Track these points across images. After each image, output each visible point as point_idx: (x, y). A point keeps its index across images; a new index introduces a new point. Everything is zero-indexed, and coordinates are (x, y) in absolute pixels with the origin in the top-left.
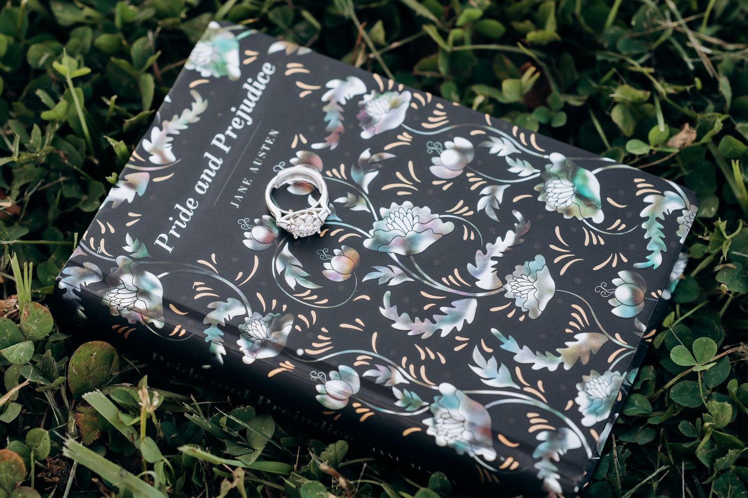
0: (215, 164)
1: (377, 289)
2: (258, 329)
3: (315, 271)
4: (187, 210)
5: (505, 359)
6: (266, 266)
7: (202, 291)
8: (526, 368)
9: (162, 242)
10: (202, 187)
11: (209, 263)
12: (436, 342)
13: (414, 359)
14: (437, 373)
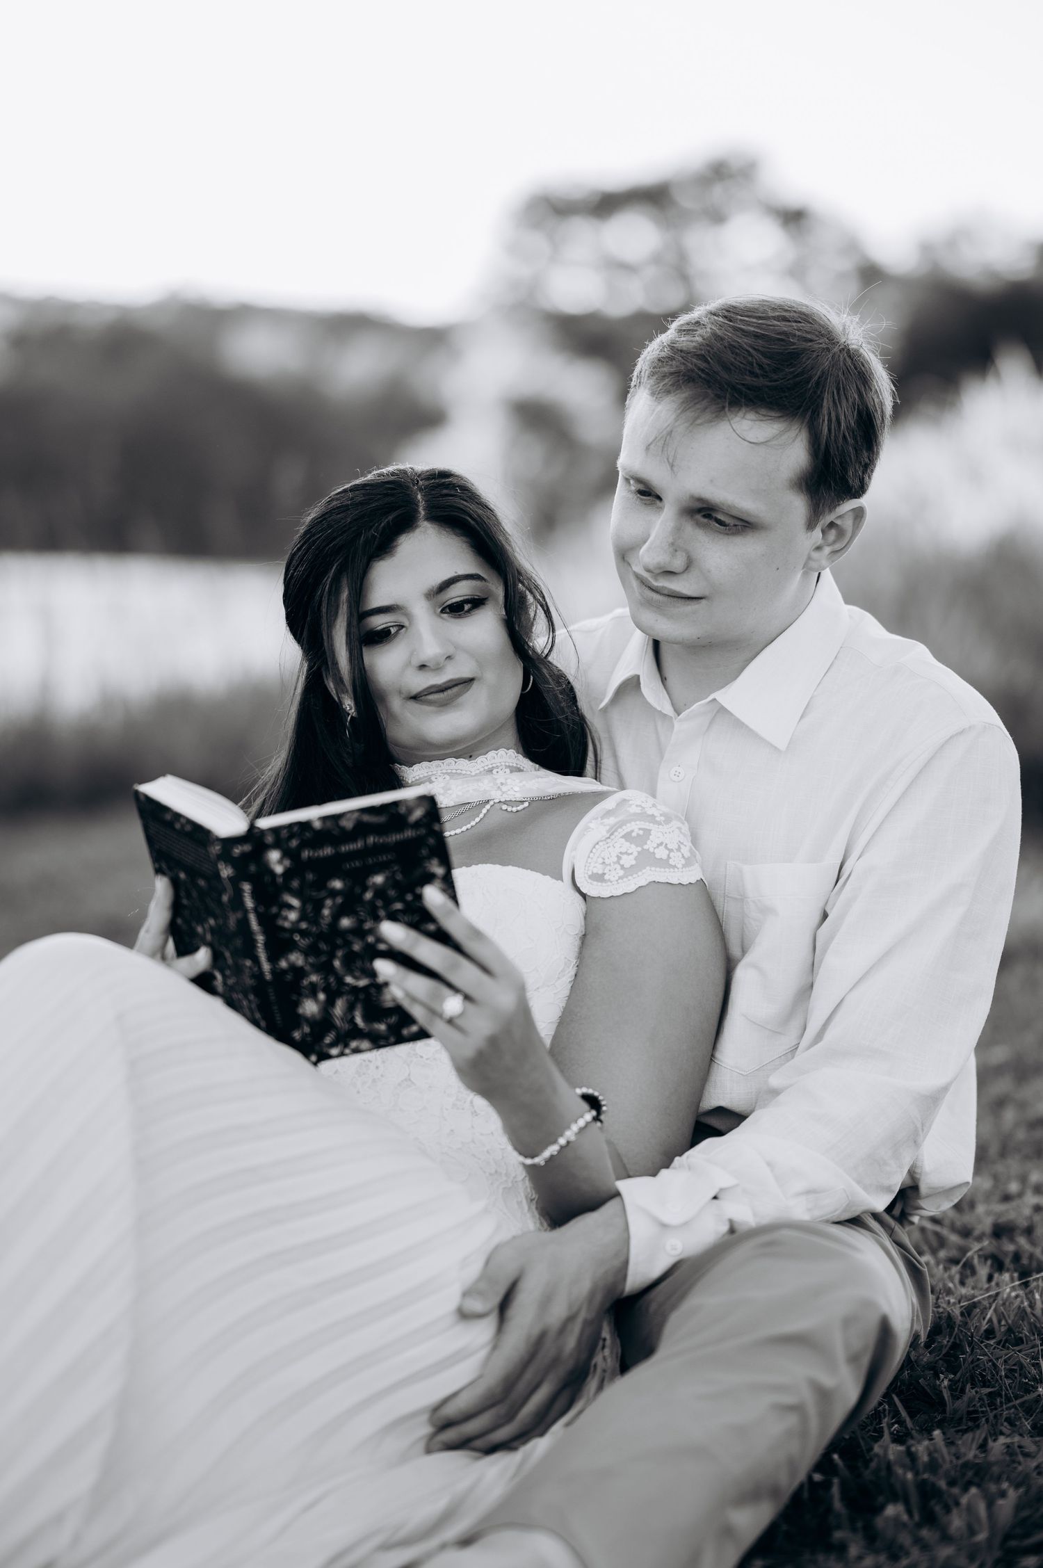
0: (359, 844)
1: (348, 944)
2: (293, 916)
3: (336, 917)
4: (328, 851)
5: (351, 1008)
6: (325, 898)
7: (295, 884)
8: (353, 1018)
9: (306, 854)
10: (344, 849)
11: (310, 877)
12: (340, 981)
13: (326, 979)
14: (326, 990)
